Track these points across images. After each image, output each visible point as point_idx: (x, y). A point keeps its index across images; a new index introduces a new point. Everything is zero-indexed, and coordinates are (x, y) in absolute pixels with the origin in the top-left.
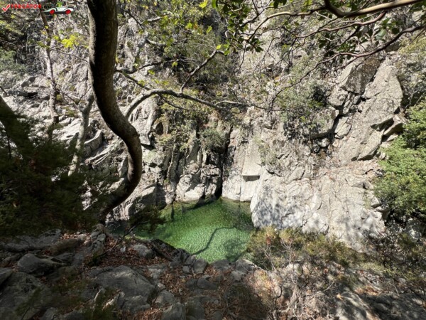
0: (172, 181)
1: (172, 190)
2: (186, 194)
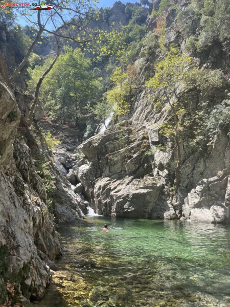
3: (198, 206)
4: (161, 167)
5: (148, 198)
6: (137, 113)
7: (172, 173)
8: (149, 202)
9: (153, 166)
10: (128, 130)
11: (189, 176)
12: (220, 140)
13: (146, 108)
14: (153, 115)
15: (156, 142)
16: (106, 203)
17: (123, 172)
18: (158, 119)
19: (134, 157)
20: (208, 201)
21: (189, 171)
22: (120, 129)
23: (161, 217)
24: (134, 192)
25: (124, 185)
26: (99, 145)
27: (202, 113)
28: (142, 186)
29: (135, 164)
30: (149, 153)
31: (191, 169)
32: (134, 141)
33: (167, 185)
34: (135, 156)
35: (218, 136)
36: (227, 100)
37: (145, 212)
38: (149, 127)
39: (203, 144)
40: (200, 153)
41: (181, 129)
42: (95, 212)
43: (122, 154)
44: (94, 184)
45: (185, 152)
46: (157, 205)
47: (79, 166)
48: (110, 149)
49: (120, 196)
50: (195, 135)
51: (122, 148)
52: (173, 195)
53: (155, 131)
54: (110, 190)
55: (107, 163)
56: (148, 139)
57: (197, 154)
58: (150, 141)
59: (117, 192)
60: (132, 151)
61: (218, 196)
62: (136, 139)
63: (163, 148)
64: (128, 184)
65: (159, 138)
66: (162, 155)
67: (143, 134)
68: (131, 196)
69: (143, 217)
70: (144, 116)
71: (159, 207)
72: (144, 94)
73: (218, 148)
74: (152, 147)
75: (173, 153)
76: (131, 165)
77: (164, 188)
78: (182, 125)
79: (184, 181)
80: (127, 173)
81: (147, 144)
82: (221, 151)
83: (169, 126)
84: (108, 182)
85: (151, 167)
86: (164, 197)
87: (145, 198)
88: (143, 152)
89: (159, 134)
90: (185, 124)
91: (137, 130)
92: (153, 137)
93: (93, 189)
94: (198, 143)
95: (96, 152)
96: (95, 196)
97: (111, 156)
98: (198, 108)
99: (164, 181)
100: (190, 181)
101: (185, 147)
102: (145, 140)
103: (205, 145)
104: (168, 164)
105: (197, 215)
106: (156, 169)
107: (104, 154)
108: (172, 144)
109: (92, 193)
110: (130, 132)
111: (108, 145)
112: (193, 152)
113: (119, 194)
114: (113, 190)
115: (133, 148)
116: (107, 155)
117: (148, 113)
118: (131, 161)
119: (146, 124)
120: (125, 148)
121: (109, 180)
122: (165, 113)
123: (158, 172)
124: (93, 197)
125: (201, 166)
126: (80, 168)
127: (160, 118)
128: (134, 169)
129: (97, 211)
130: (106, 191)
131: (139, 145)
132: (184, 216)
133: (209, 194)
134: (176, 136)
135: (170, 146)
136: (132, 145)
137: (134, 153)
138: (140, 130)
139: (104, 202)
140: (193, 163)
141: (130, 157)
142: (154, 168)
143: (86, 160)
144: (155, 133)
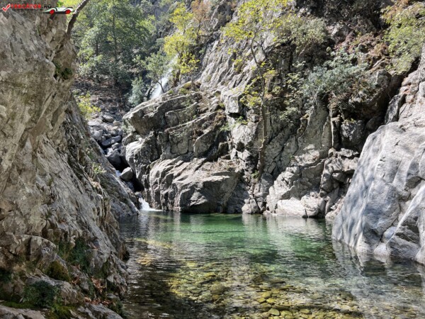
0: (266, 178)
1: (261, 194)
2: (279, 203)
3: (286, 196)
4: (241, 147)
5: (223, 187)
6: (207, 72)
7: (255, 155)
8: (224, 193)
9: (230, 146)
10: (196, 95)
11: (276, 160)
12: (317, 114)
13: (221, 65)
14: (230, 75)
15: (235, 113)
16: (167, 194)
17: (190, 153)
18: (238, 82)
19: (205, 133)
20: (299, 191)
21: (276, 153)
22: (185, 94)
23: (239, 211)
24: (205, 180)
25: (192, 171)
26: (155, 114)
27: (296, 76)
28: (216, 172)
29: (206, 143)
30: (226, 129)
31: (279, 150)
32: (205, 112)
33: (247, 171)
34: (206, 131)
35: (316, 108)
36: (329, 62)
37: (219, 205)
38: (226, 93)
39: (295, 117)
40: (291, 129)
41: (268, 96)
42: (151, 207)
43: (188, 129)
44: (149, 169)
45: (272, 129)
46: (234, 196)
47: (126, 144)
48: (171, 121)
49: (186, 185)
50: (286, 106)
51: (189, 120)
52: (255, 184)
53: (234, 99)
54: (172, 177)
55: (168, 141)
56: (224, 109)
57: (287, 131)
58: (226, 112)
59: (182, 179)
60: (203, 125)
61: (311, 184)
62: (207, 109)
63: (244, 122)
64: (197, 169)
65: (240, 108)
66: (243, 131)
67: (217, 103)
68: (201, 185)
69: (216, 211)
70: (218, 77)
71: (237, 198)
72: (217, 45)
73: (314, 124)
74: (229, 120)
75: (257, 129)
76: (201, 144)
77: (244, 174)
78: (269, 91)
79: (270, 165)
80: (196, 154)
81: (222, 116)
82: (317, 128)
83: (253, 93)
84: (169, 166)
85: (228, 147)
86: (243, 186)
87: (219, 188)
88: (218, 127)
89: (239, 103)
90: (273, 91)
91: (209, 96)
92: (231, 106)
93: (148, 176)
94: (289, 117)
95: (151, 125)
96: (151, 185)
97: (174, 131)
98: (292, 69)
99: (244, 165)
100: (277, 165)
101: (272, 122)
102: (220, 111)
103: (298, 120)
104: (251, 144)
105: (285, 208)
106: (234, 150)
107: (163, 129)
108: (255, 118)
109: (147, 181)
110: (199, 98)
111: (169, 116)
112: (282, 129)
113: (185, 182)
114: (176, 177)
115: (203, 121)
116: (168, 129)
117: (224, 73)
118: (201, 138)
119: (220, 88)
120: (194, 121)
121: (171, 164)
122: (247, 74)
123: (237, 153)
124: (148, 186)
125: (292, 147)
126: (127, 146)
127: (241, 80)
128: (205, 149)
129: (153, 205)
130: (167, 179)
131: (211, 118)
132: (268, 209)
133: (301, 183)
134: (263, 107)
135: (254, 120)
136: (203, 117)
137: (205, 128)
138: (213, 97)
139: (163, 193)
140: (282, 142)
141: (201, 133)
142: (232, 149)
143: (137, 136)
144: (234, 101)
